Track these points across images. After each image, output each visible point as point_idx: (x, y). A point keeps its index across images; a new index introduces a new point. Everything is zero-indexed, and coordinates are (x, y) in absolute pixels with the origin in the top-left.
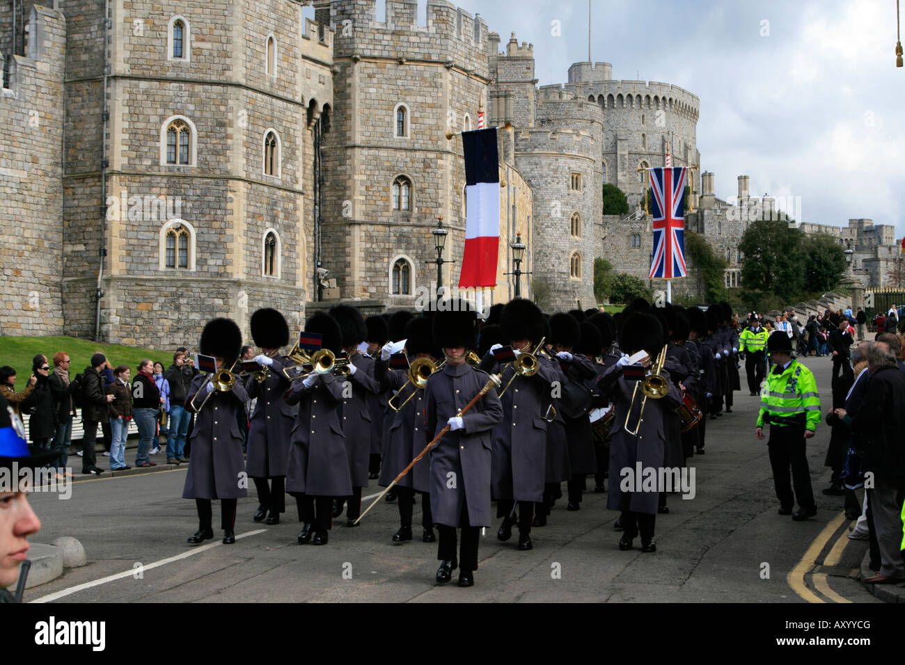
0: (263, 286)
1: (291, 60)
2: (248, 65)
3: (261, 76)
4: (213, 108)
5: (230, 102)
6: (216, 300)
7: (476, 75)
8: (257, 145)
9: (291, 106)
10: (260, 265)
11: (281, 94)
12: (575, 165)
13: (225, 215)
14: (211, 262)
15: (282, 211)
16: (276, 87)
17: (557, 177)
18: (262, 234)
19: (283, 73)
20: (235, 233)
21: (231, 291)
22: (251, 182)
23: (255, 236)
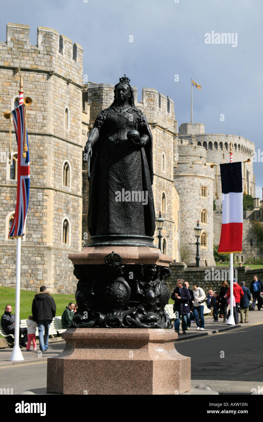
0: (61, 250)
1: (76, 121)
2: (56, 124)
3: (62, 130)
4: (36, 148)
5: (46, 145)
6: (37, 257)
7: (168, 131)
8: (59, 169)
9: (76, 147)
10: (61, 238)
11: (71, 140)
12: (203, 182)
13: (43, 209)
14: (34, 236)
15: (72, 207)
16: (69, 136)
17: (193, 189)
18: (62, 220)
19: (73, 128)
20: (48, 219)
21: (45, 252)
22: (56, 191)
23: (58, 221)
